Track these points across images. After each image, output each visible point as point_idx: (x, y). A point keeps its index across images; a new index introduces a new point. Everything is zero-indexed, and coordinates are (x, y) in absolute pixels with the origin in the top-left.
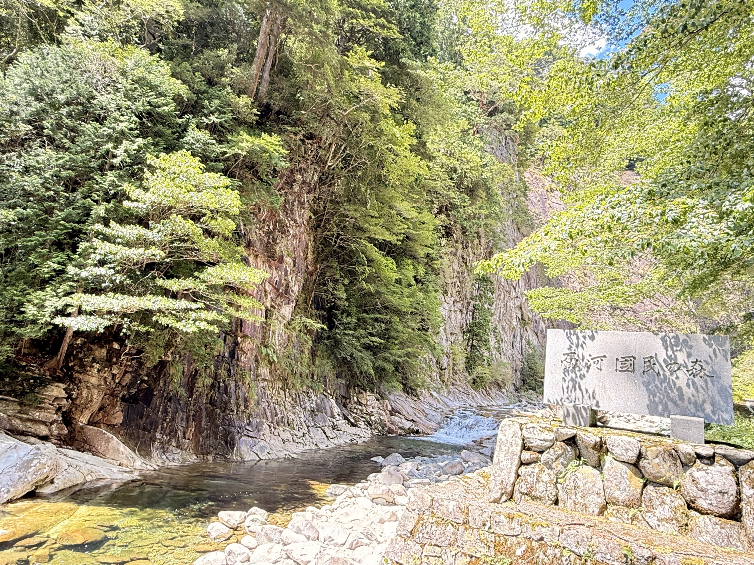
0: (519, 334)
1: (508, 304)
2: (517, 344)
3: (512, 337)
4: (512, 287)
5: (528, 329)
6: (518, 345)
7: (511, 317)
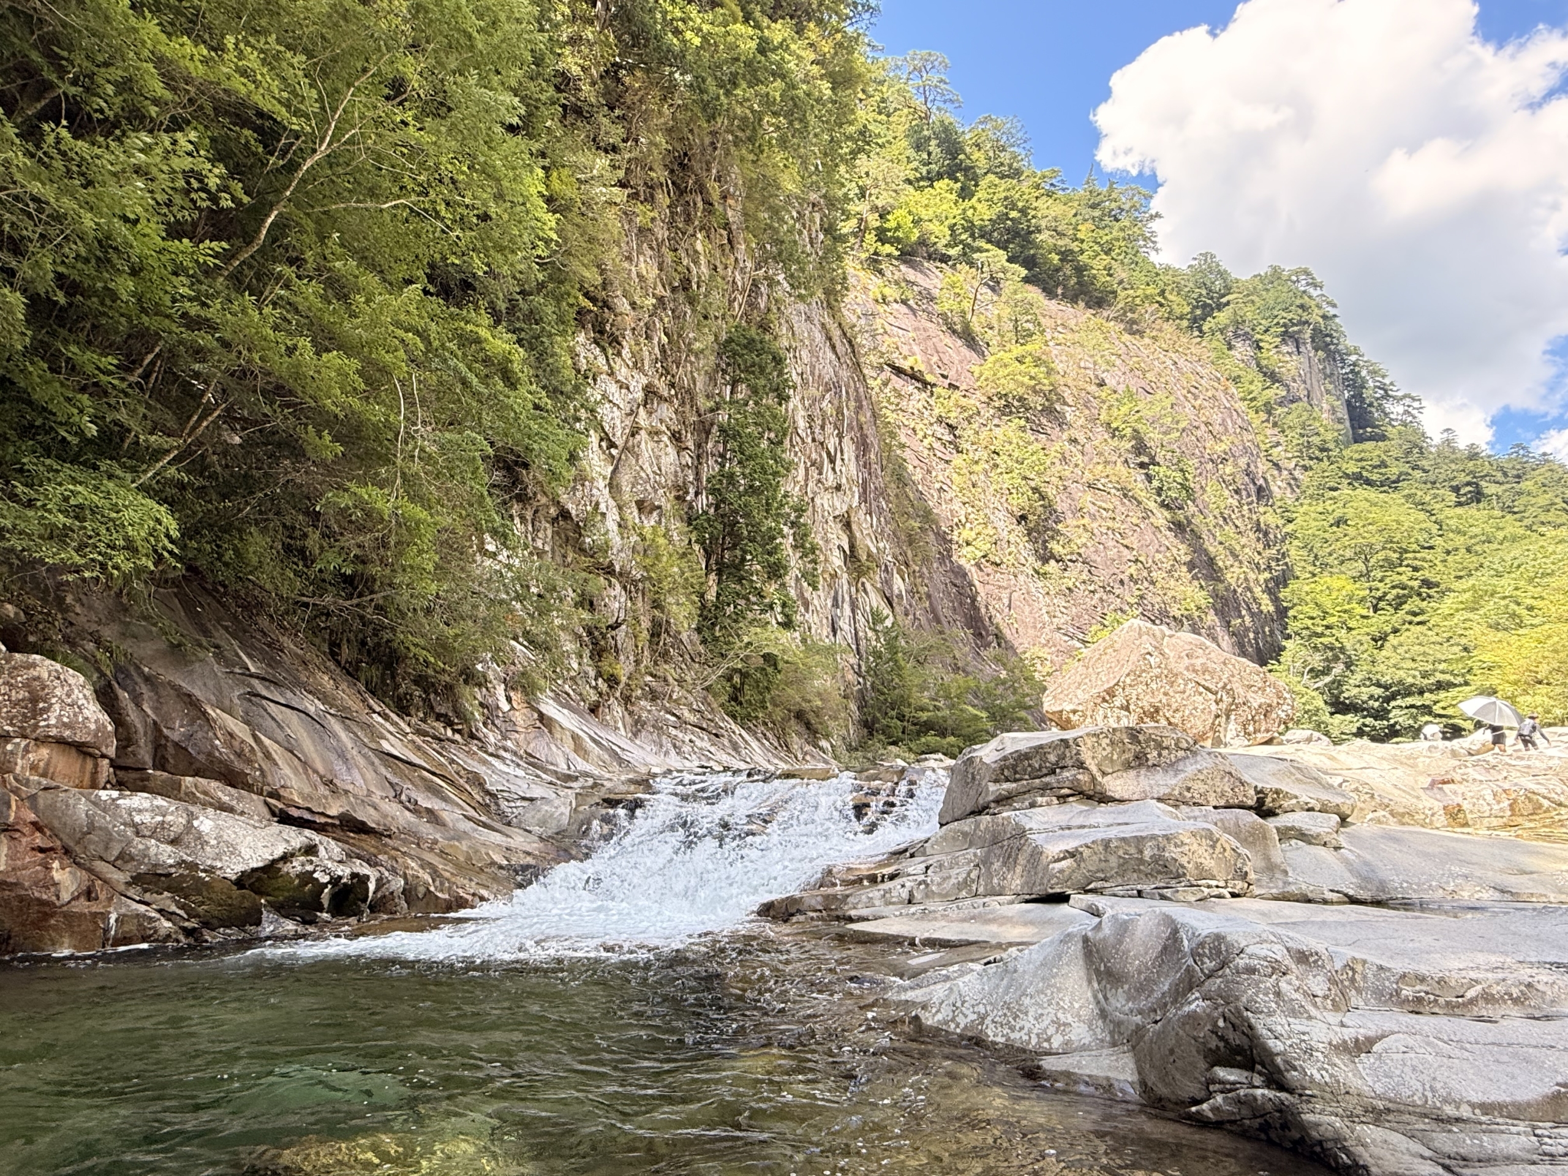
0: (847, 598)
1: (818, 501)
2: (844, 624)
3: (829, 603)
4: (825, 455)
5: (868, 586)
6: (846, 627)
7: (827, 541)
